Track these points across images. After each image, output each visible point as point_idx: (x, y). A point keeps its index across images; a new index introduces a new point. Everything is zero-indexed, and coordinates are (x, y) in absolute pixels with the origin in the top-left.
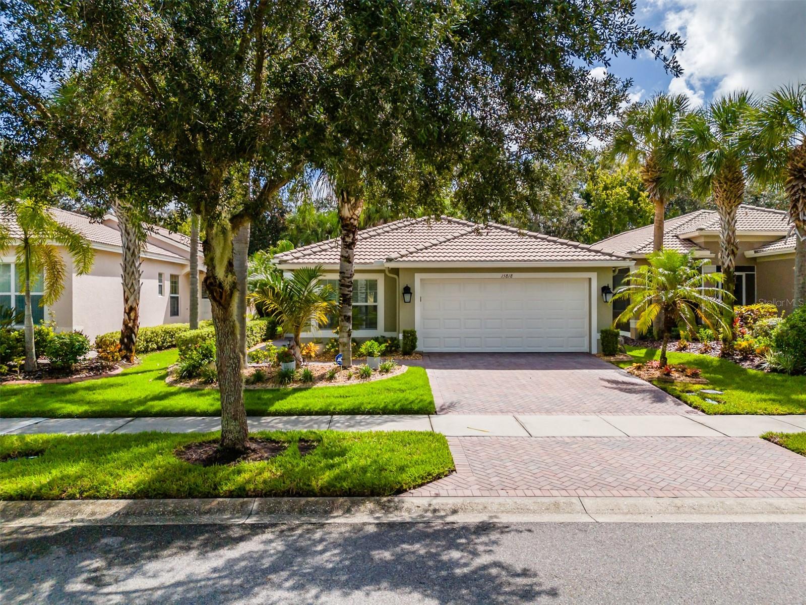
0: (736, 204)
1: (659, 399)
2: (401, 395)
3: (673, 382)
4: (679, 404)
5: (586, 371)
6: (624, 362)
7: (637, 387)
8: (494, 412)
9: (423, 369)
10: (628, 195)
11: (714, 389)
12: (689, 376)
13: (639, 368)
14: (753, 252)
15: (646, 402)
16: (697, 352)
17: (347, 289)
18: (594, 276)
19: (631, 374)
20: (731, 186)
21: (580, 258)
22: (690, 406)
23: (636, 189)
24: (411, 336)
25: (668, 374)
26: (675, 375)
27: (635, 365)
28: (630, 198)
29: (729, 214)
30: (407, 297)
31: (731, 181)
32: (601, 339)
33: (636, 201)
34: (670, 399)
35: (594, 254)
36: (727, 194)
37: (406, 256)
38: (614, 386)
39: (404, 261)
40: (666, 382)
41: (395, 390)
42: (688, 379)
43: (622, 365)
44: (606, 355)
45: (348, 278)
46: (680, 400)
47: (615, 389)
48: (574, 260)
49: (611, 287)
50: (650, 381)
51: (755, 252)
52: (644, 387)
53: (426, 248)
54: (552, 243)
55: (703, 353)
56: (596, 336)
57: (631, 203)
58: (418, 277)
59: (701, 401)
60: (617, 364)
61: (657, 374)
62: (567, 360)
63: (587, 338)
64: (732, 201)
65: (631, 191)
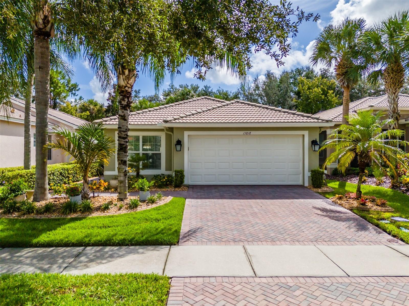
0: (399, 86)
1: (363, 228)
2: (155, 224)
3: (369, 211)
4: (380, 233)
5: (302, 200)
6: (328, 193)
7: (342, 215)
8: (227, 242)
9: (183, 199)
10: (322, 92)
11: (401, 217)
12: (379, 206)
13: (340, 198)
14: (404, 120)
15: (352, 230)
16: (374, 184)
17: (123, 140)
18: (306, 133)
19: (335, 203)
20: (396, 75)
21: (297, 121)
22: (389, 234)
23: (326, 89)
24: (180, 174)
25: (364, 204)
26: (369, 204)
27: (337, 196)
28: (322, 94)
29: (394, 93)
30: (178, 147)
31: (396, 72)
32: (311, 176)
33: (326, 96)
34: (370, 226)
35: (306, 118)
36: (393, 80)
37: (178, 119)
38: (325, 214)
39: (176, 122)
40: (363, 210)
41: (151, 220)
42: (379, 208)
43: (327, 196)
44: (314, 187)
45: (124, 132)
46: (380, 228)
47: (326, 216)
48: (293, 122)
49: (318, 140)
50: (351, 210)
51: (406, 121)
52: (348, 215)
53: (193, 115)
54: (278, 112)
55: (378, 185)
56: (308, 174)
57: (323, 97)
58: (186, 133)
59: (398, 230)
60: (324, 195)
61: (355, 204)
62: (288, 191)
63: (301, 175)
64: (397, 85)
65: (323, 90)
